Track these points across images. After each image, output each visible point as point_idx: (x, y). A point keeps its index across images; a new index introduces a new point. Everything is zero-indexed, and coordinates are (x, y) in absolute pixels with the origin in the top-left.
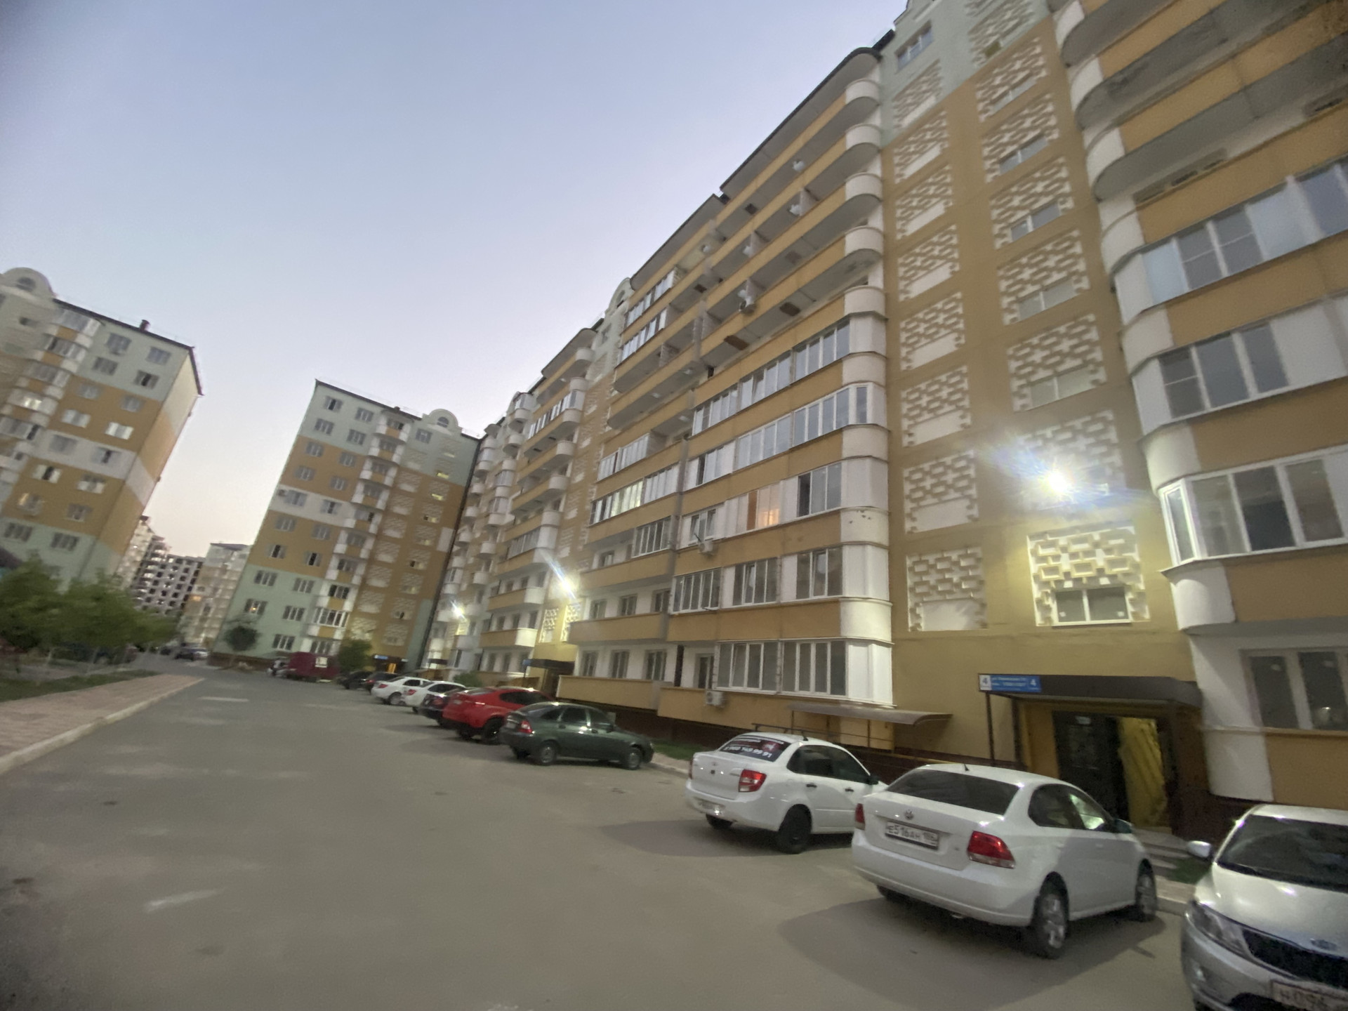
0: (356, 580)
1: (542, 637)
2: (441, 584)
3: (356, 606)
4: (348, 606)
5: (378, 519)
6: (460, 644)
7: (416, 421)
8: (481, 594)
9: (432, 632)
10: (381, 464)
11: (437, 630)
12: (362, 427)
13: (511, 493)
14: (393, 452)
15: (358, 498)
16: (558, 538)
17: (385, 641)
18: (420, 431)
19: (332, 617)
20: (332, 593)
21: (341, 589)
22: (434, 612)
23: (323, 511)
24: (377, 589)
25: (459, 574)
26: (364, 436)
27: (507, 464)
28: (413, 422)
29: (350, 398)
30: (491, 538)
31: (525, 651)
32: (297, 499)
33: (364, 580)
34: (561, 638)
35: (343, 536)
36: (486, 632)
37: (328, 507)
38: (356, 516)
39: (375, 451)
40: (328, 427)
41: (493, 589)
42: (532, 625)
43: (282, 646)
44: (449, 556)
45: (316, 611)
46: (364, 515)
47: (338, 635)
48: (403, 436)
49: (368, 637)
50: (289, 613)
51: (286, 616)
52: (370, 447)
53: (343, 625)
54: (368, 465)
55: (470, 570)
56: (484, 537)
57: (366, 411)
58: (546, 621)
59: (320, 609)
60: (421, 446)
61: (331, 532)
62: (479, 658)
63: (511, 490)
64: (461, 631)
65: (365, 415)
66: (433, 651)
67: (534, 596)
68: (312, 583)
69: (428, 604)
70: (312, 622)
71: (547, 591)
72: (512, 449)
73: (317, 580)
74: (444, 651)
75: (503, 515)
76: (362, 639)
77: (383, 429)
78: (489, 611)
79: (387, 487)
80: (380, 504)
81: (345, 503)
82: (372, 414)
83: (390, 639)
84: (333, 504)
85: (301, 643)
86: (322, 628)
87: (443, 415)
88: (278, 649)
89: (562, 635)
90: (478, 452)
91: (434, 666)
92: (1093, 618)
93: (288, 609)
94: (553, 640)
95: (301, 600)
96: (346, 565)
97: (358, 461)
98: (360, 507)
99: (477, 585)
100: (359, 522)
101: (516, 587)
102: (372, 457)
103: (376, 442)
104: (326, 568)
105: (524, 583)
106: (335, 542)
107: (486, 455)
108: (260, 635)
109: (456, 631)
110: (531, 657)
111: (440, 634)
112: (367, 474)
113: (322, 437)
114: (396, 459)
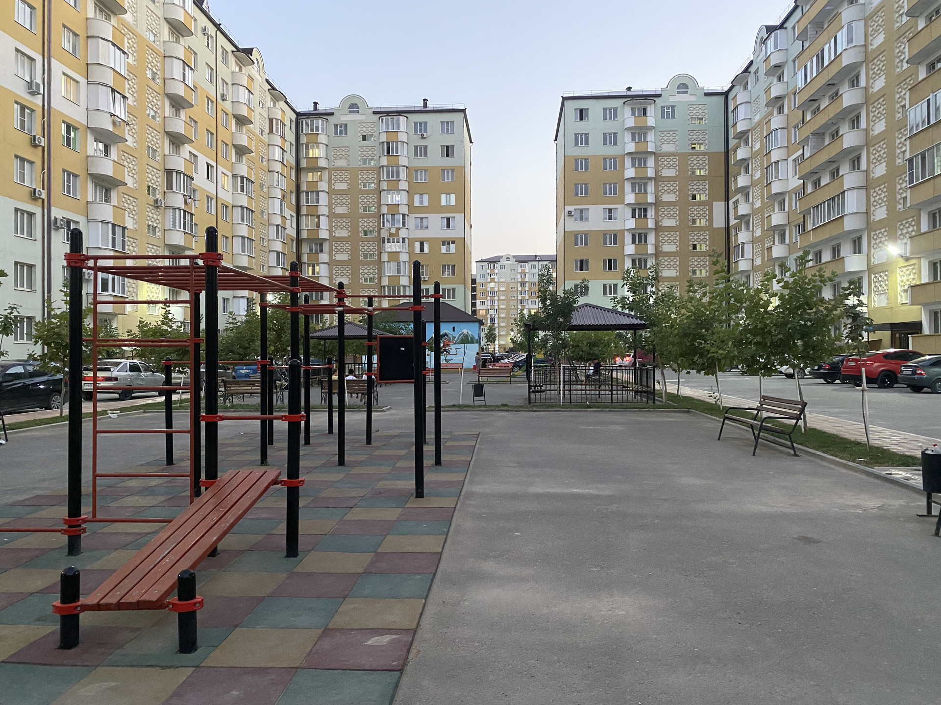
1: (874, 301)
2: (731, 262)
5: (652, 213)
7: (656, 99)
10: (639, 158)
12: (611, 126)
13: (790, 154)
14: (646, 141)
15: (630, 197)
16: (869, 199)
18: (663, 107)
23: (604, 220)
24: (671, 280)
26: (616, 135)
28: (655, 103)
29: (594, 101)
30: (778, 206)
32: (582, 215)
34: (899, 301)
35: (628, 238)
37: (607, 215)
38: (633, 216)
39: (631, 147)
40: (582, 139)
44: (728, 232)
46: (639, 213)
48: (651, 121)
52: (624, 143)
54: (628, 162)
55: (763, 244)
56: (769, 207)
57: (611, 109)
58: (876, 287)
60: (669, 123)
61: (615, 237)
63: (789, 150)
65: (611, 113)
67: (853, 263)
71: (869, 258)
72: (776, 102)
77: (630, 121)
79: (650, 179)
80: (650, 198)
81: (620, 207)
82: (616, 109)
84: (610, 210)
87: (680, 82)
89: (899, 298)
94: (888, 303)
97: (619, 162)
98: (633, 206)
99: (776, 259)
100: (637, 220)
101: (826, 257)
102: (630, 154)
103: (628, 137)
106: (623, 244)
112: (630, 173)
113: (581, 151)
114: (651, 147)
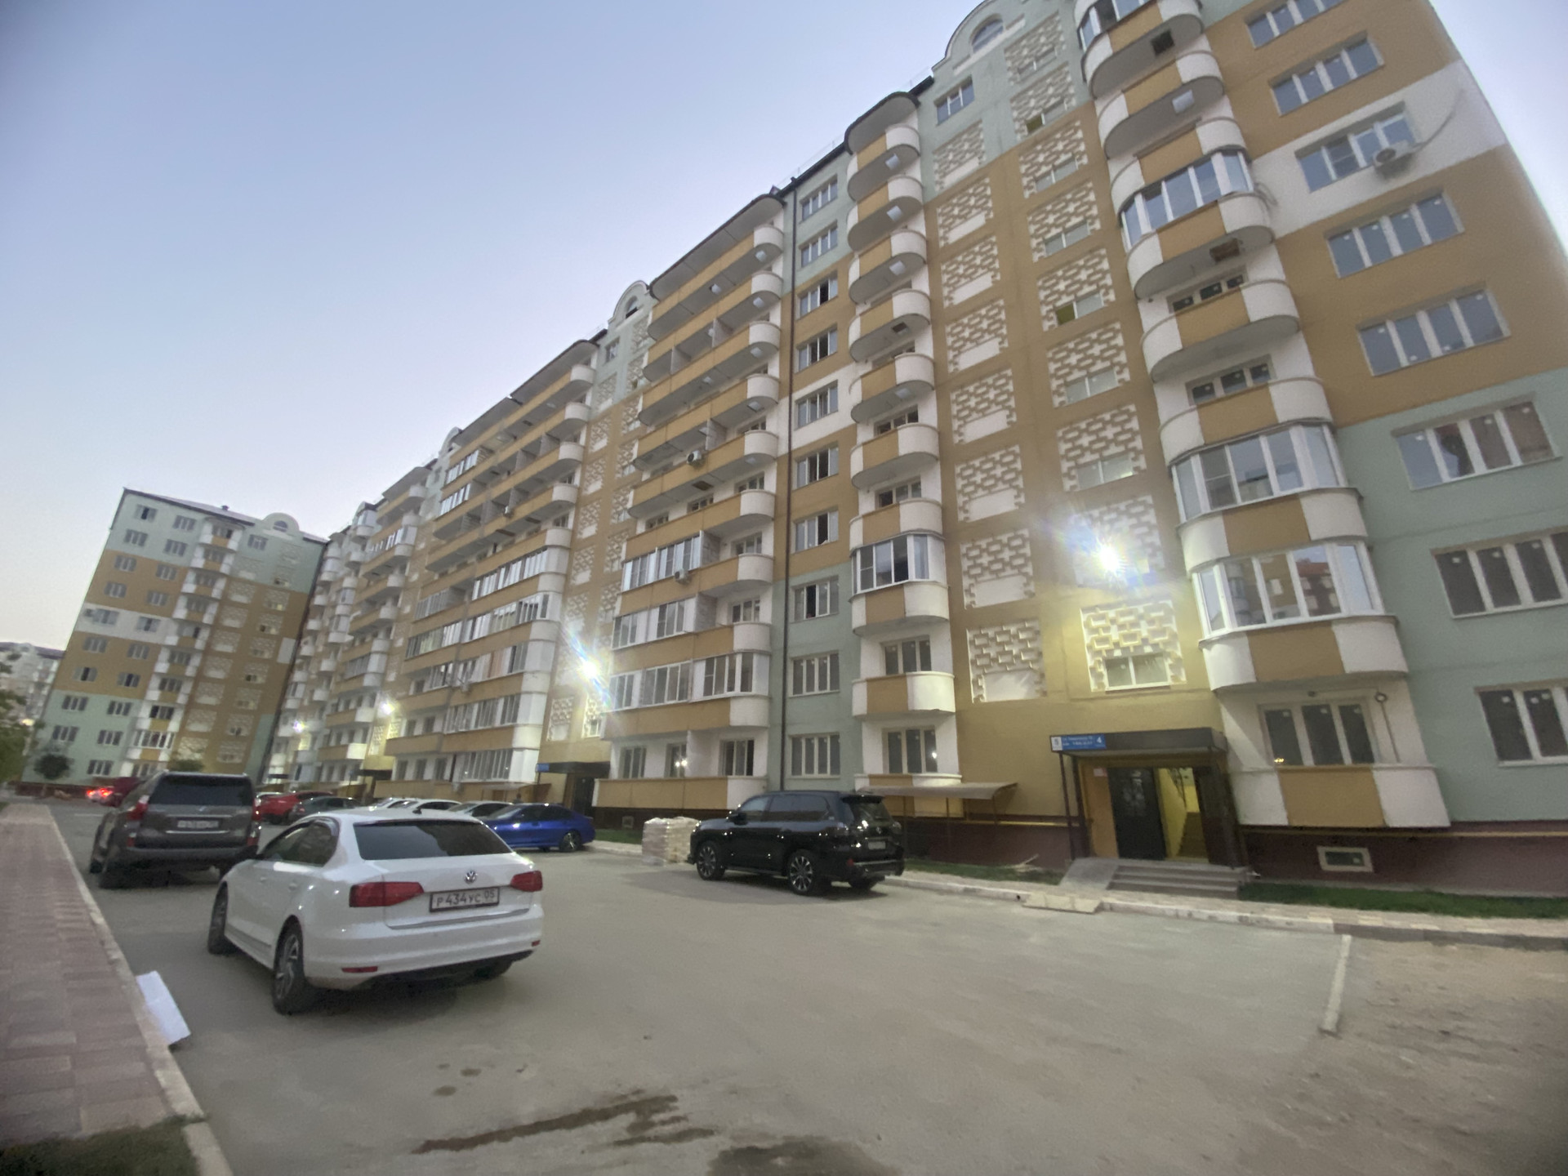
0: (182, 699)
1: (370, 750)
2: (283, 699)
3: (183, 725)
4: (174, 726)
5: (204, 634)
6: (300, 760)
7: (247, 527)
8: (322, 709)
9: (274, 747)
10: (207, 576)
11: (279, 745)
12: (181, 535)
13: (352, 612)
14: (221, 562)
15: (181, 613)
16: (387, 663)
17: (219, 760)
18: (252, 537)
19: (155, 739)
20: (154, 712)
21: (164, 708)
22: (275, 726)
23: (138, 628)
24: (208, 707)
25: (301, 689)
26: (184, 546)
27: (348, 582)
28: (244, 528)
29: (166, 505)
30: (332, 654)
31: (357, 762)
32: (107, 618)
33: (191, 698)
34: (382, 751)
35: (164, 655)
36: (326, 748)
37: (144, 624)
38: (179, 633)
39: (199, 562)
40: (140, 539)
41: (333, 705)
42: (364, 741)
43: (98, 772)
44: (291, 668)
45: (136, 733)
46: (188, 631)
47: (164, 757)
48: (233, 544)
49: (197, 756)
50: (102, 737)
51: (100, 741)
52: (192, 557)
53: (169, 747)
54: (191, 577)
55: (311, 685)
56: (325, 655)
57: (186, 519)
58: (373, 737)
59: (140, 732)
60: (254, 553)
61: (150, 652)
62: (320, 769)
63: (353, 607)
64: (302, 746)
65: (185, 523)
66: (274, 767)
67: (363, 715)
68: (128, 706)
69: (267, 720)
70: (132, 745)
71: (376, 711)
72: (355, 566)
73: (135, 702)
74: (286, 766)
75: (341, 635)
76: (193, 759)
77: (207, 538)
78: (327, 727)
79: (215, 600)
80: (207, 619)
81: (164, 620)
82: (193, 522)
83: (225, 757)
84: (150, 621)
85: (120, 768)
86: (144, 752)
87: (281, 519)
88: (95, 775)
89: (383, 749)
90: (322, 561)
91: (274, 781)
92: (1138, 683)
93: (102, 733)
95: (118, 723)
96: (169, 684)
97: (179, 574)
98: (182, 623)
99: (318, 702)
100: (182, 639)
101: (352, 706)
102: (196, 570)
103: (199, 553)
104: (146, 688)
105: (359, 703)
106: (155, 660)
107: (329, 566)
108: (73, 761)
109: (297, 745)
110: (362, 768)
111: (283, 749)
112: (190, 587)
113: (133, 550)
114: (224, 569)
